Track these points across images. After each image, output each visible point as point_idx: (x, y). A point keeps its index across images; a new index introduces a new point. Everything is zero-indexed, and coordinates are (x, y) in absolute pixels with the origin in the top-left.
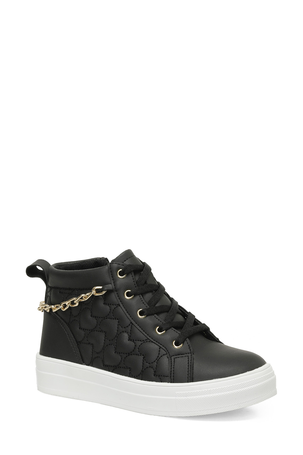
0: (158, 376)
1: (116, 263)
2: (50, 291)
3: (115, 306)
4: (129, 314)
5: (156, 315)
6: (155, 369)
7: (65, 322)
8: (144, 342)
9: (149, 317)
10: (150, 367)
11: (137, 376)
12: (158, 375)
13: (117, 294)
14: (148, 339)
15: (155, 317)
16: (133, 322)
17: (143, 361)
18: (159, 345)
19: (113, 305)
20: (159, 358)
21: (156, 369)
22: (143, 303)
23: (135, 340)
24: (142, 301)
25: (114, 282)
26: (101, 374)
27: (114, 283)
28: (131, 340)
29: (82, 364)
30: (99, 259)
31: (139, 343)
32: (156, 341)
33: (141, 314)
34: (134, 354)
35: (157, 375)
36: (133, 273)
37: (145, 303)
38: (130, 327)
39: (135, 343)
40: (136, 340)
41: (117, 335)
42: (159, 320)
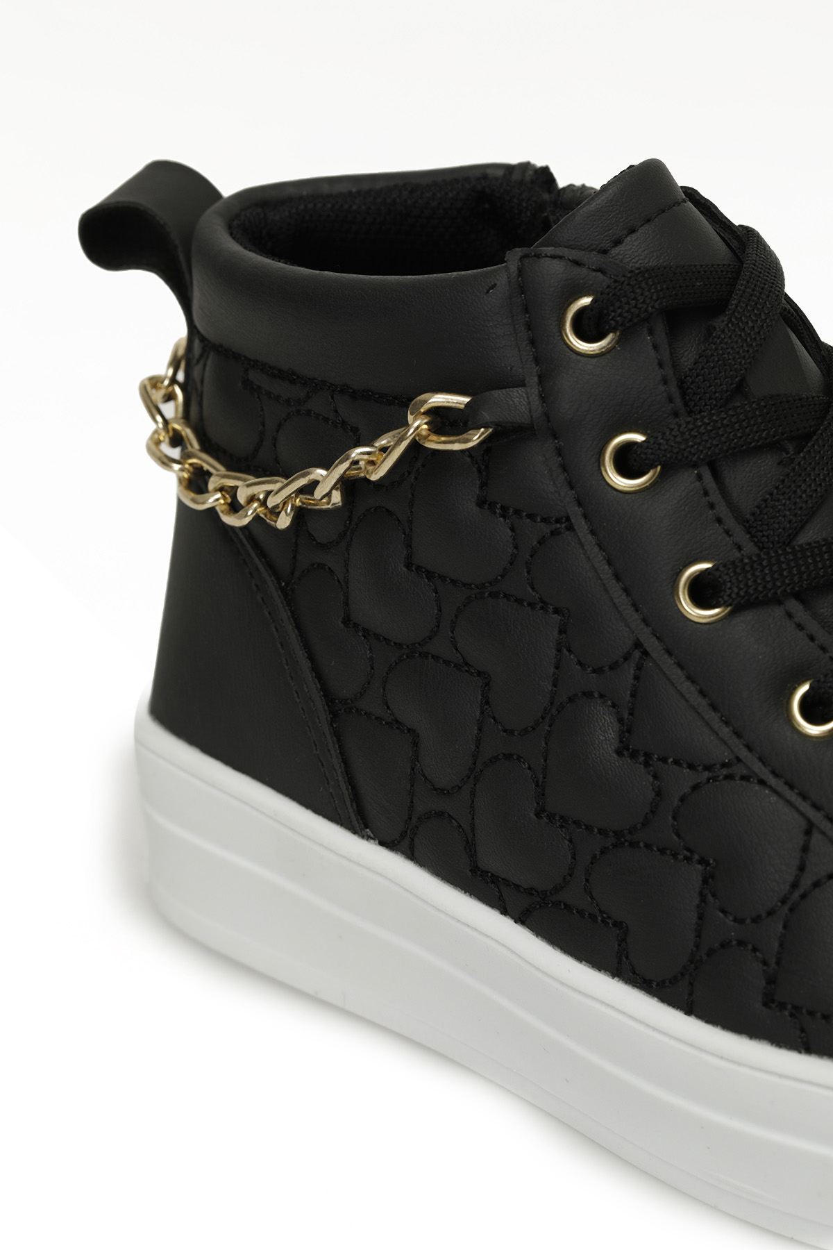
0: (787, 1013)
1: (560, 257)
2: (202, 363)
3: (546, 529)
4: (626, 590)
5: (793, 605)
6: (774, 960)
7: (271, 566)
8: (715, 779)
9: (749, 616)
10: (741, 943)
11: (661, 984)
12: (789, 1007)
13: (559, 452)
14: (739, 760)
15: (790, 616)
16: (651, 644)
17: (703, 899)
18: (805, 807)
19: (531, 516)
20: (803, 896)
21: (778, 963)
22: (719, 521)
23: (659, 759)
24: (712, 506)
25: (540, 377)
26: (459, 921)
27: (540, 382)
28: (634, 755)
29: (354, 832)
30: (500, 173)
31: (681, 780)
32: (786, 783)
33: (702, 592)
34: (648, 846)
35: (782, 1006)
36: (660, 327)
37: (730, 522)
38: (630, 670)
39: (655, 777)
40: (664, 760)
41: (554, 711)
42: (812, 638)
